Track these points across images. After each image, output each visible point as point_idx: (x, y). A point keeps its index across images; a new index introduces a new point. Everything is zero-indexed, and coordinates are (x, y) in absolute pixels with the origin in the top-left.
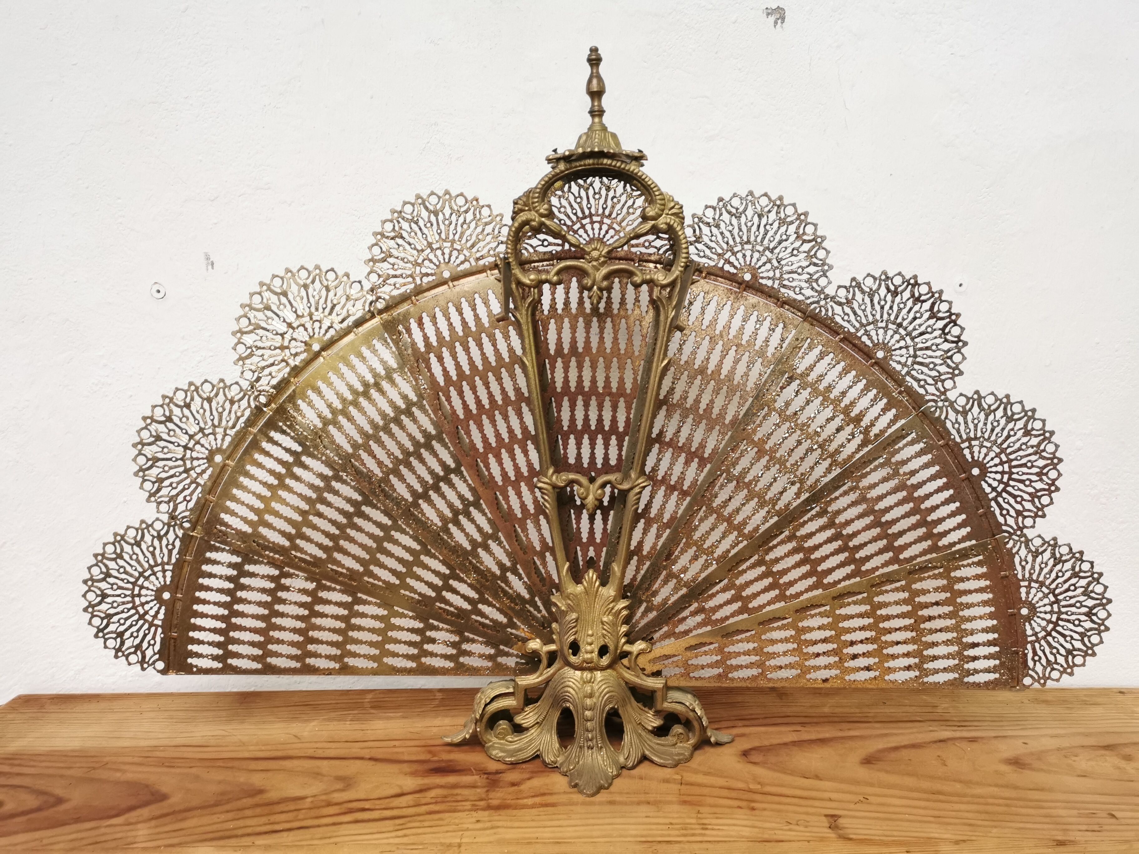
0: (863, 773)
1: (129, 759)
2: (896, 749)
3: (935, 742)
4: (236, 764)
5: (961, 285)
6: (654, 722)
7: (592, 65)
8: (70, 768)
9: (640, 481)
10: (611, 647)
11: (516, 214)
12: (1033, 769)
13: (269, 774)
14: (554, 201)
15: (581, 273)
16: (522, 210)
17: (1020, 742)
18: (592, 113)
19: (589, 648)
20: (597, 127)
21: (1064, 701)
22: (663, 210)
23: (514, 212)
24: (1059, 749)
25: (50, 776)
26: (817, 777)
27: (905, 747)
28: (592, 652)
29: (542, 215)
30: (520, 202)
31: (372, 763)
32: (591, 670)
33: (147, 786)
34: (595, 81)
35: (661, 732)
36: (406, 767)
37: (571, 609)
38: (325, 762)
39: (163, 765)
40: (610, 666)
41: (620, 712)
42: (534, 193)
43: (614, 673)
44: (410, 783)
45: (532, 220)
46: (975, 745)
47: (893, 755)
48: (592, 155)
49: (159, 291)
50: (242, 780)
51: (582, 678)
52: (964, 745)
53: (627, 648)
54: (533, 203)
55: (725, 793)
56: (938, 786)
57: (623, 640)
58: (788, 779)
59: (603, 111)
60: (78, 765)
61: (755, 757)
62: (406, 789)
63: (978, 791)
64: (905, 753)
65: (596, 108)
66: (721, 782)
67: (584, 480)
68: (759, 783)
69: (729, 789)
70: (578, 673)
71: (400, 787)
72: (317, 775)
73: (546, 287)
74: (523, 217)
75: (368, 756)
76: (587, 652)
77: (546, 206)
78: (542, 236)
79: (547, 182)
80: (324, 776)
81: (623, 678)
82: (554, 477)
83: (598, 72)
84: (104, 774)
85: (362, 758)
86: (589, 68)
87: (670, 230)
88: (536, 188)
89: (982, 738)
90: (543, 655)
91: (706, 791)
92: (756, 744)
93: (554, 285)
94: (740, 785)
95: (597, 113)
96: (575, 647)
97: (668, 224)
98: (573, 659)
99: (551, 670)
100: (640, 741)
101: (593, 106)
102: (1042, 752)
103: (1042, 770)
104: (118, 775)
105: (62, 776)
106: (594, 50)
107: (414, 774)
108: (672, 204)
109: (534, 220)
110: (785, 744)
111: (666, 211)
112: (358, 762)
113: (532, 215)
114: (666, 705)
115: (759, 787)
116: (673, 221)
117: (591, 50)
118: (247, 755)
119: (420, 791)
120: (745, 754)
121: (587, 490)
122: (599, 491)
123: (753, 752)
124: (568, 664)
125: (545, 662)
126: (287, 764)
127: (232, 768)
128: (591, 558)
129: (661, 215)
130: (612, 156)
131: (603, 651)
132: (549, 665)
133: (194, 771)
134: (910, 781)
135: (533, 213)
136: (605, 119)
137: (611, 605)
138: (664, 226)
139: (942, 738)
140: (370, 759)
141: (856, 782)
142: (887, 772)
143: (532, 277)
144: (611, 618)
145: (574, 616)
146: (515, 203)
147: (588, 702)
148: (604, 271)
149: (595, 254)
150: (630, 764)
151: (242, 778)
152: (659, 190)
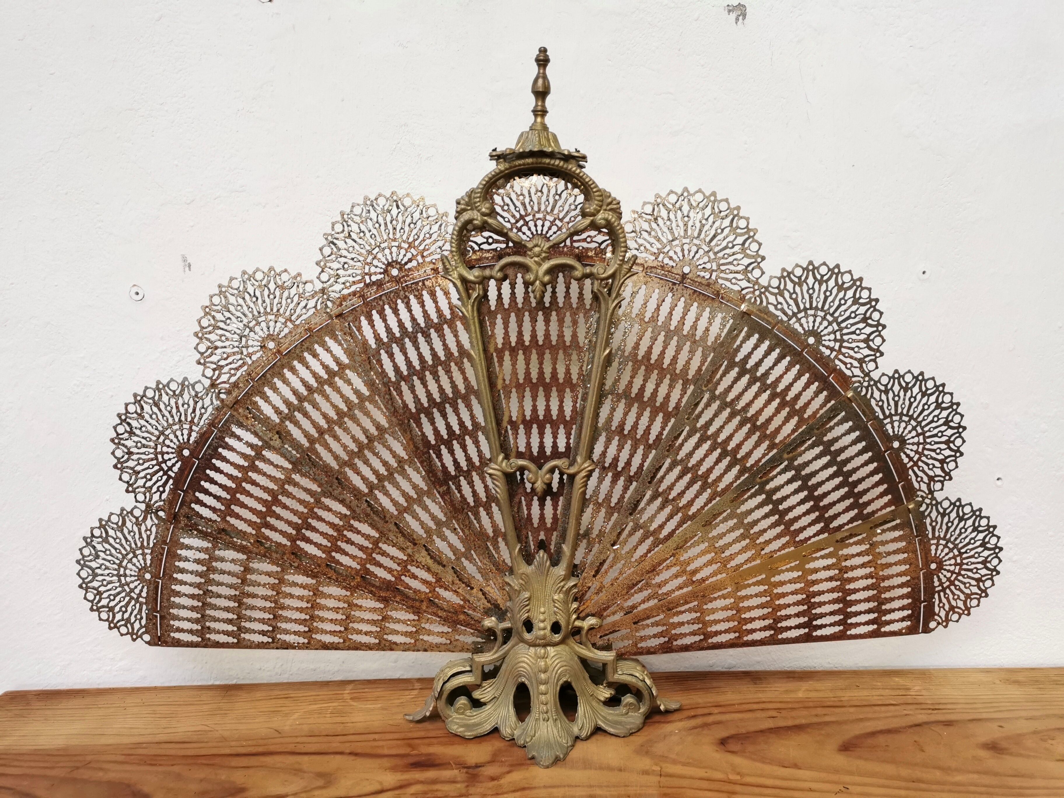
0: (841, 760)
1: (113, 758)
2: (873, 734)
3: (911, 726)
4: (217, 761)
5: (924, 273)
6: (605, 693)
7: (539, 65)
8: (52, 768)
9: (586, 465)
10: (563, 623)
11: (459, 213)
12: (1011, 754)
13: (251, 771)
14: (497, 199)
15: (525, 268)
16: (464, 210)
17: (994, 726)
18: (535, 112)
19: (542, 625)
20: (539, 127)
21: (1037, 681)
22: (601, 206)
23: (457, 212)
24: (1035, 732)
25: (33, 776)
26: (796, 766)
27: (881, 732)
28: (544, 629)
29: (484, 214)
30: (462, 202)
31: (352, 758)
32: (545, 646)
33: (128, 786)
34: (540, 81)
35: (613, 702)
36: (386, 762)
37: (524, 588)
38: (306, 758)
39: (145, 763)
40: (562, 642)
41: (574, 684)
42: (476, 193)
43: (567, 648)
44: (390, 779)
45: (474, 219)
46: (951, 729)
47: (870, 741)
48: (531, 154)
49: (137, 294)
50: (223, 777)
51: (536, 654)
52: (938, 729)
53: (578, 623)
54: (475, 203)
55: (705, 784)
56: (918, 773)
57: (574, 616)
58: (768, 769)
59: (546, 112)
60: (61, 764)
61: (733, 746)
62: (387, 785)
63: (959, 778)
64: (881, 740)
65: (539, 108)
66: (701, 773)
67: (532, 466)
68: (738, 774)
69: (708, 780)
70: (532, 650)
71: (381, 783)
72: (297, 771)
73: (492, 283)
74: (466, 216)
75: (348, 751)
76: (540, 629)
77: (487, 205)
78: (486, 234)
79: (487, 182)
80: (305, 772)
81: (576, 653)
82: (504, 464)
83: (544, 73)
84: (86, 774)
85: (341, 753)
86: (536, 68)
87: (609, 224)
88: (478, 188)
89: (957, 721)
90: (499, 633)
91: (685, 783)
92: (732, 732)
93: (500, 281)
94: (719, 775)
95: (540, 112)
96: (529, 625)
97: (606, 220)
98: (527, 636)
99: (506, 647)
100: (593, 712)
101: (537, 105)
102: (1020, 735)
103: (1021, 755)
104: (101, 774)
105: (45, 777)
106: (543, 51)
107: (394, 769)
108: (610, 200)
109: (477, 220)
110: (762, 731)
111: (604, 207)
112: (338, 757)
113: (475, 215)
114: (616, 676)
115: (738, 777)
116: (610, 216)
117: (540, 51)
118: (228, 751)
119: (401, 787)
120: (723, 742)
121: (536, 474)
122: (548, 476)
123: (730, 741)
124: (523, 641)
125: (500, 639)
126: (268, 760)
127: (213, 765)
128: (542, 540)
129: (599, 211)
130: (551, 155)
131: (556, 628)
132: (505, 643)
133: (176, 769)
134: (890, 769)
135: (475, 212)
136: (548, 120)
137: (562, 584)
138: (603, 222)
139: (917, 722)
140: (350, 754)
141: (836, 771)
142: (866, 759)
143: (477, 274)
144: (561, 596)
145: (527, 595)
146: (458, 203)
147: (543, 676)
148: (546, 266)
149: (537, 249)
150: (584, 734)
151: (223, 775)
152: (596, 186)
